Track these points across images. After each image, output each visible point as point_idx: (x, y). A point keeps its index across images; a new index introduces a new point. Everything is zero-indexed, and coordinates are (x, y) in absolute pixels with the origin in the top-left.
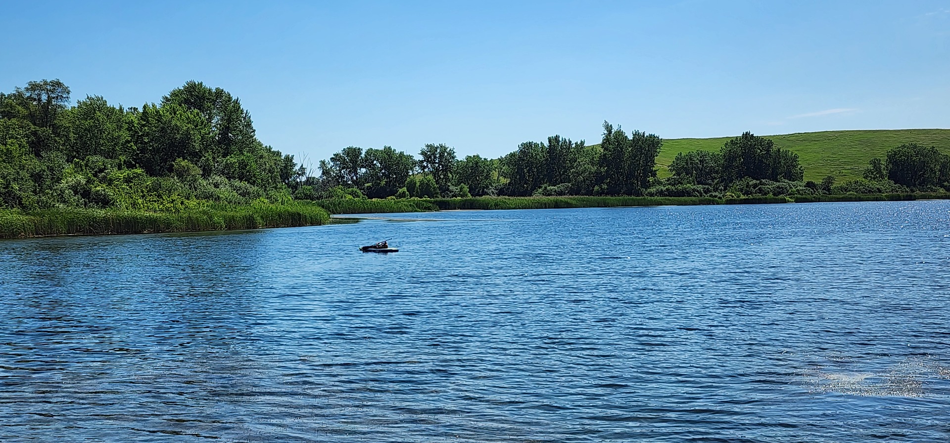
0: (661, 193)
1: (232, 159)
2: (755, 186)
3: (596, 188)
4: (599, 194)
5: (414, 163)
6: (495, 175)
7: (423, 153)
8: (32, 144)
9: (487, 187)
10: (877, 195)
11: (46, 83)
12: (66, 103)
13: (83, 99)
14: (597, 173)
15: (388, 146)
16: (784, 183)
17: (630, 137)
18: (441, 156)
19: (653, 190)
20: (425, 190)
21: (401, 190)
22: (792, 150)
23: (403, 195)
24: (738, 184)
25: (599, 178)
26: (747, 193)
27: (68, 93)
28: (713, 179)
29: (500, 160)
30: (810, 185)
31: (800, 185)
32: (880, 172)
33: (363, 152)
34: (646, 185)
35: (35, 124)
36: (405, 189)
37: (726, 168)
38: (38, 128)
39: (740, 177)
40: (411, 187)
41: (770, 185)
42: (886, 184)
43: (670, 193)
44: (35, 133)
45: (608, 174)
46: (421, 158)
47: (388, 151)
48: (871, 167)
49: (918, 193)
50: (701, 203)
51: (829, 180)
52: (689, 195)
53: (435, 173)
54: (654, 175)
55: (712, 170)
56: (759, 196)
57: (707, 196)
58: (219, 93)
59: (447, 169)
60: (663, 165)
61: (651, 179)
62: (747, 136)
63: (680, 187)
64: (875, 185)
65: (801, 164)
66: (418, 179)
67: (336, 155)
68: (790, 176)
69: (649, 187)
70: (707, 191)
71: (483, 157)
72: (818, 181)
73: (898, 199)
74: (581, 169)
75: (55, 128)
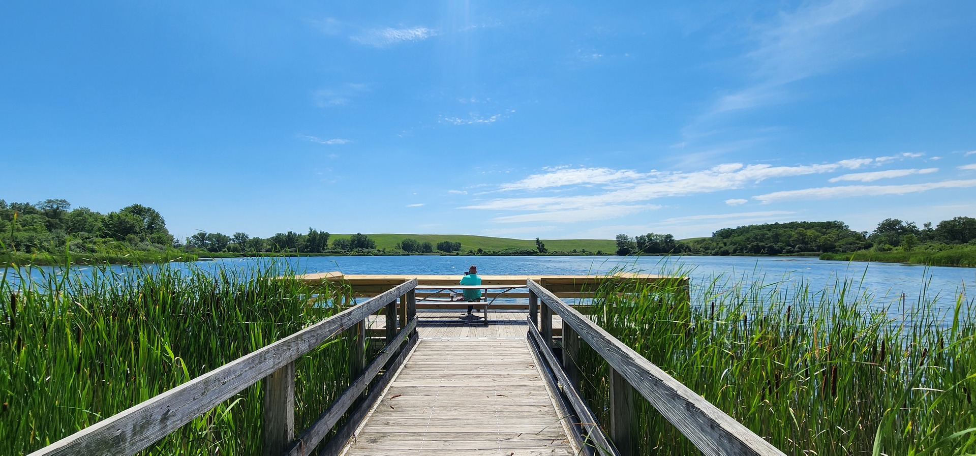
0: (329, 252)
1: (153, 235)
2: (361, 250)
3: (305, 250)
4: (306, 252)
5: (230, 239)
6: (265, 245)
7: (234, 236)
8: (47, 226)
9: (261, 249)
10: (399, 254)
11: (57, 200)
12: (68, 210)
13: (77, 208)
14: (306, 245)
15: (219, 232)
16: (370, 250)
17: (319, 233)
18: (243, 237)
19: (326, 251)
20: (235, 250)
21: (224, 250)
22: (373, 239)
23: (225, 251)
24: (355, 250)
25: (307, 247)
26: (358, 253)
27: (69, 205)
28: (347, 248)
29: (268, 239)
30: (378, 250)
31: (375, 250)
32: (399, 247)
33: (207, 235)
34: (324, 249)
35: (48, 217)
36: (226, 249)
37: (351, 244)
38: (50, 219)
39: (356, 247)
40: (229, 249)
41: (366, 250)
42: (401, 251)
43: (333, 252)
44: (48, 221)
45: (310, 246)
46: (234, 237)
47: (219, 235)
48: (397, 245)
49: (410, 253)
50: (343, 256)
51: (384, 249)
52: (339, 253)
53: (240, 244)
54: (327, 246)
55: (347, 245)
56: (363, 254)
57: (345, 254)
58: (149, 209)
59: (244, 242)
60: (330, 243)
61: (326, 247)
62: (359, 234)
63: (336, 250)
64: (398, 251)
65: (376, 244)
66: (232, 246)
67: (194, 235)
68: (372, 248)
69: (325, 250)
70: (345, 252)
71: (260, 238)
72: (381, 250)
73: (405, 255)
74: (300, 243)
75: (61, 220)
